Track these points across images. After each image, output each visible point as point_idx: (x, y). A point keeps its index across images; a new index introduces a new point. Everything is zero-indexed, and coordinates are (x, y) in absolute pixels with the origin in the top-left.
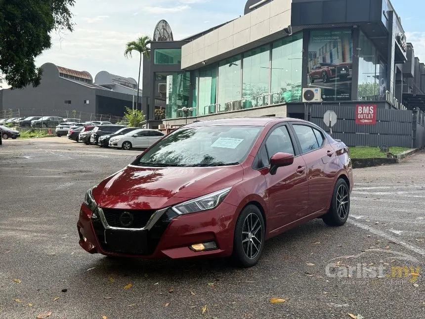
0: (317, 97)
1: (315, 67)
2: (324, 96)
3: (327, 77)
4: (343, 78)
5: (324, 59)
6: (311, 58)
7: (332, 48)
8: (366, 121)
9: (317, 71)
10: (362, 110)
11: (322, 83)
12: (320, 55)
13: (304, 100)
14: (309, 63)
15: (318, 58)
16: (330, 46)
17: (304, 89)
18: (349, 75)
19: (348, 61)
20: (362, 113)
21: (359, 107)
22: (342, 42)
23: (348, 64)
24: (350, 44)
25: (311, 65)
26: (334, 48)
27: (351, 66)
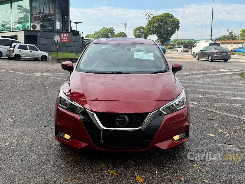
0: (38, 28)
1: (36, 14)
2: (41, 28)
3: (42, 19)
4: (50, 20)
5: (40, 10)
6: (34, 9)
7: (44, 5)
8: (65, 41)
9: (37, 15)
10: (63, 35)
11: (40, 22)
12: (38, 8)
13: (32, 29)
14: (33, 11)
15: (37, 9)
16: (43, 4)
17: (31, 24)
18: (52, 19)
19: (52, 12)
20: (63, 37)
21: (62, 34)
22: (49, 3)
23: (51, 14)
24: (52, 4)
25: (34, 12)
26: (45, 5)
27: (53, 15)
